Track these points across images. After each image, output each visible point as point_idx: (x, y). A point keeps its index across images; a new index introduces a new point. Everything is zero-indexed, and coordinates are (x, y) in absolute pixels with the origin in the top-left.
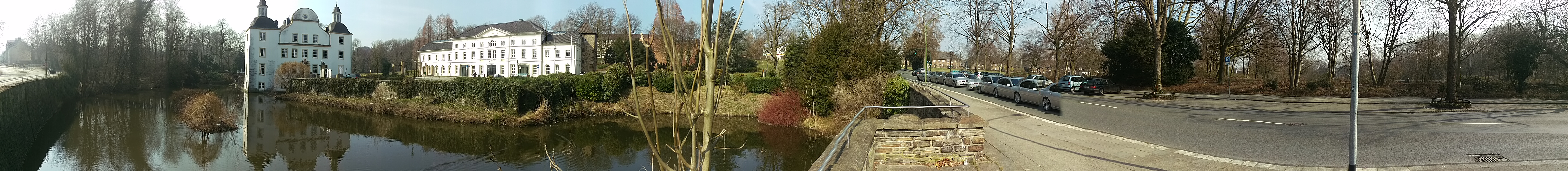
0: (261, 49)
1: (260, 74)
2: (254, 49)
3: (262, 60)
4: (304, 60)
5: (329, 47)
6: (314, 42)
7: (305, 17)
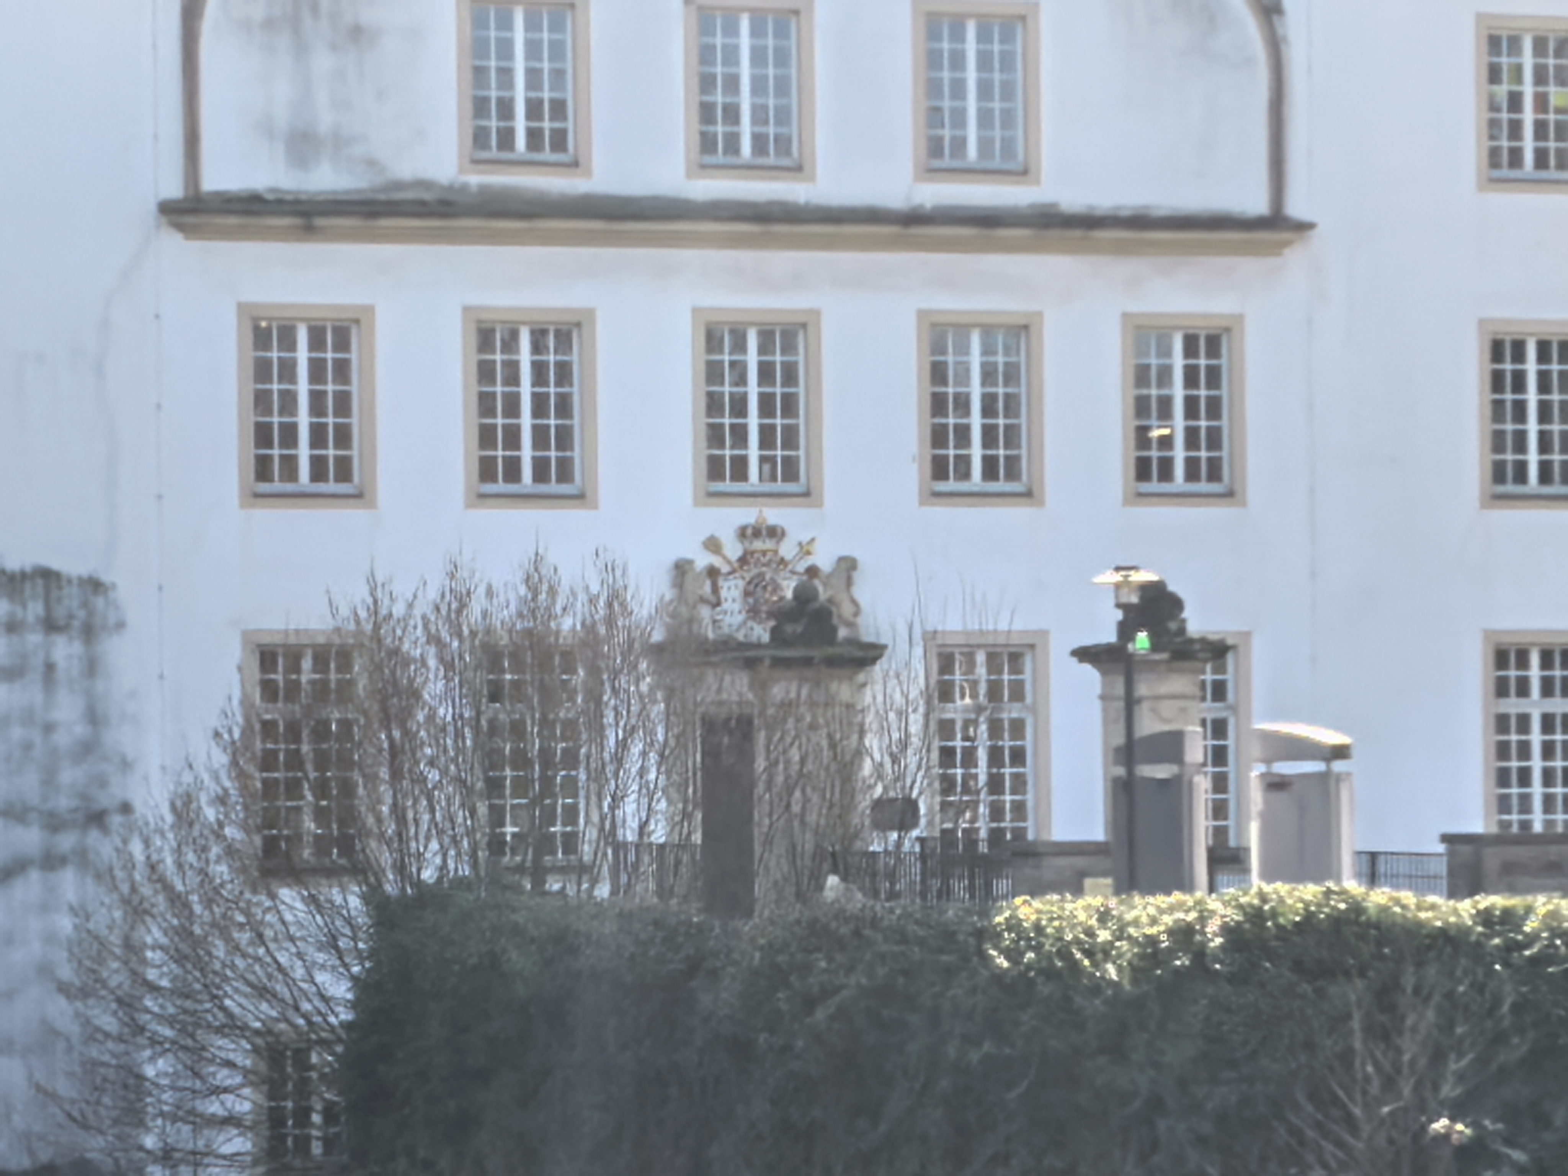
4: (733, 550)
5: (1276, 249)
6: (940, 149)
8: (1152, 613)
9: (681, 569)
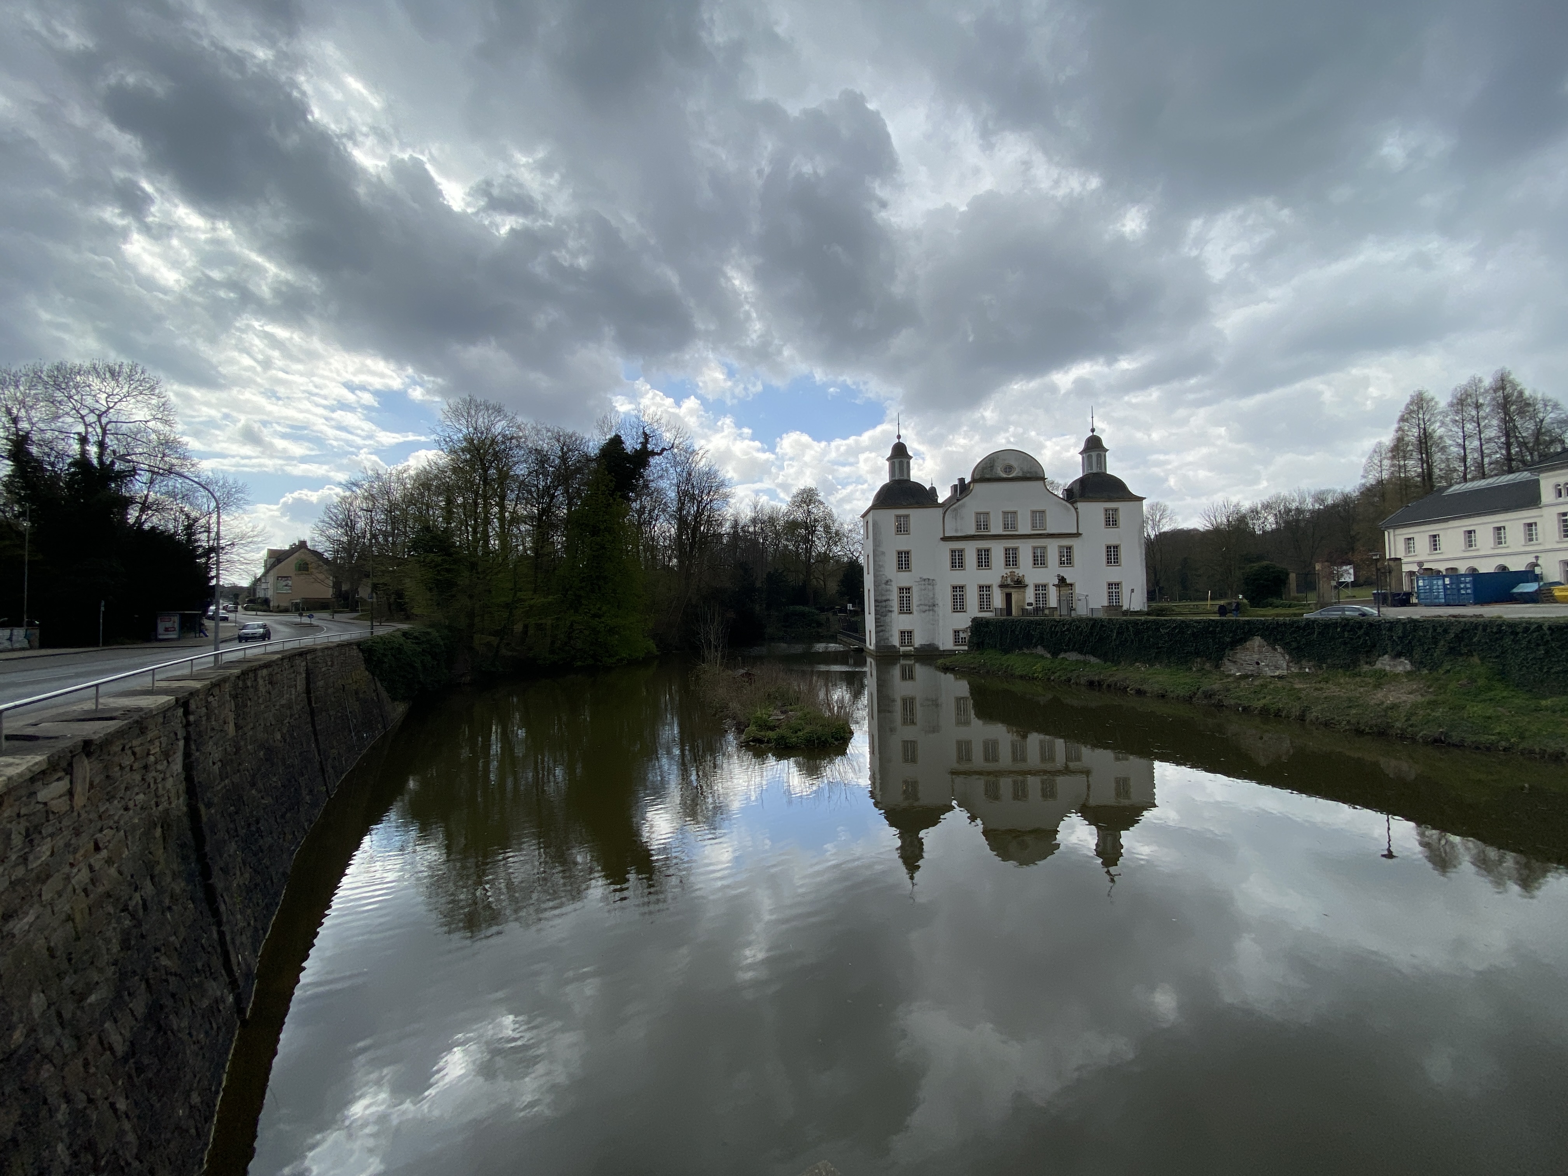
0: (899, 553)
1: (901, 612)
2: (883, 553)
3: (903, 579)
4: (1009, 574)
5: (1078, 537)
6: (1034, 527)
7: (1009, 468)
8: (1062, 580)
9: (1003, 576)
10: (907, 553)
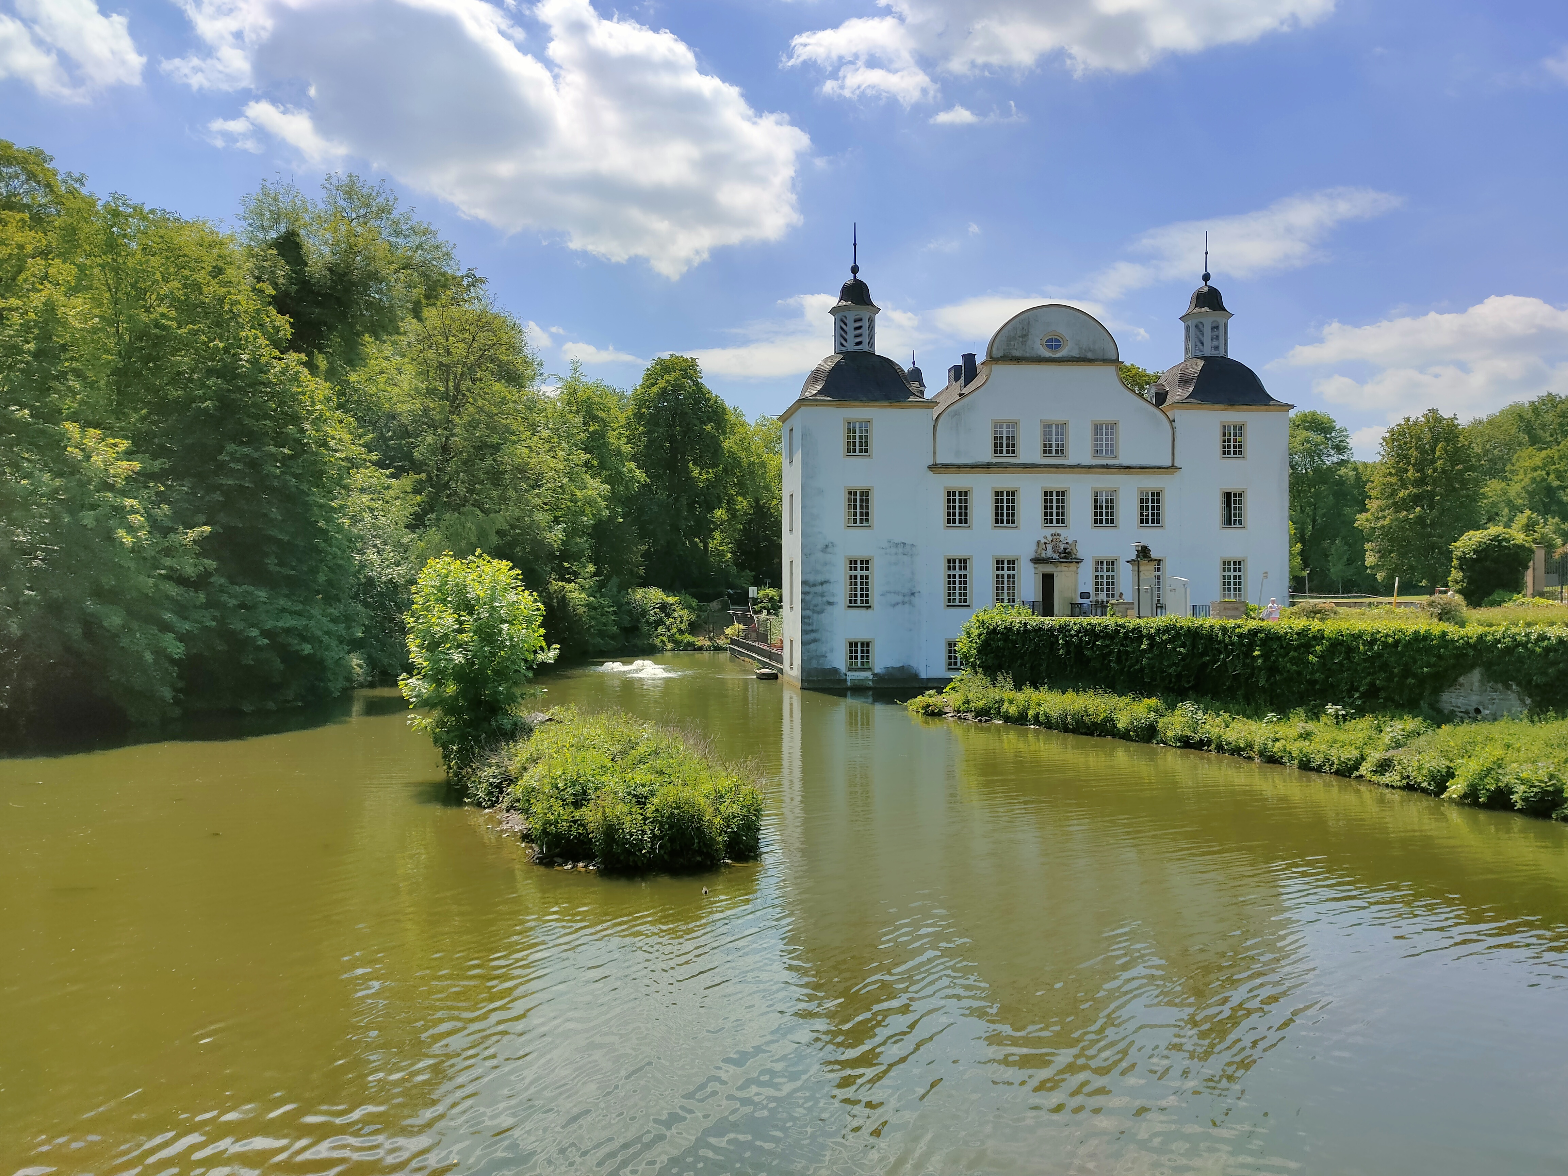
0: (851, 493)
1: (852, 603)
2: (821, 492)
3: (857, 542)
4: (1050, 539)
5: (1173, 473)
6: (1097, 452)
7: (1054, 343)
8: (1144, 552)
9: (1038, 542)
10: (865, 494)
